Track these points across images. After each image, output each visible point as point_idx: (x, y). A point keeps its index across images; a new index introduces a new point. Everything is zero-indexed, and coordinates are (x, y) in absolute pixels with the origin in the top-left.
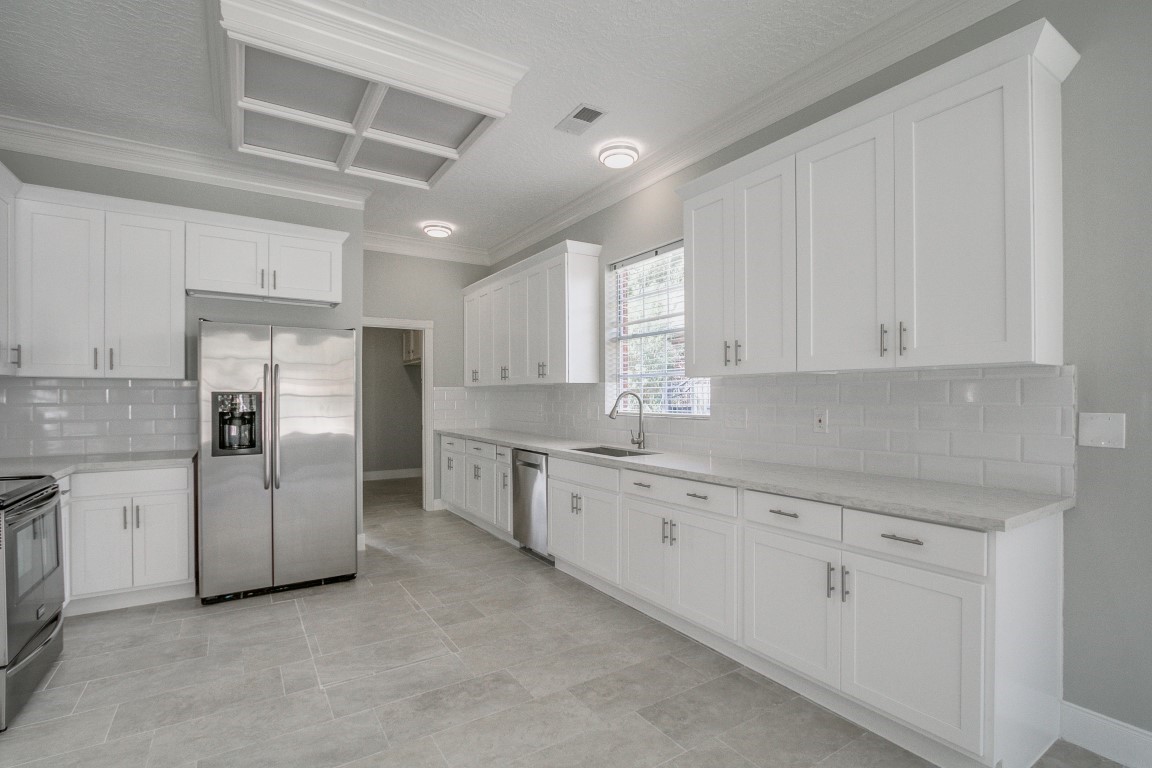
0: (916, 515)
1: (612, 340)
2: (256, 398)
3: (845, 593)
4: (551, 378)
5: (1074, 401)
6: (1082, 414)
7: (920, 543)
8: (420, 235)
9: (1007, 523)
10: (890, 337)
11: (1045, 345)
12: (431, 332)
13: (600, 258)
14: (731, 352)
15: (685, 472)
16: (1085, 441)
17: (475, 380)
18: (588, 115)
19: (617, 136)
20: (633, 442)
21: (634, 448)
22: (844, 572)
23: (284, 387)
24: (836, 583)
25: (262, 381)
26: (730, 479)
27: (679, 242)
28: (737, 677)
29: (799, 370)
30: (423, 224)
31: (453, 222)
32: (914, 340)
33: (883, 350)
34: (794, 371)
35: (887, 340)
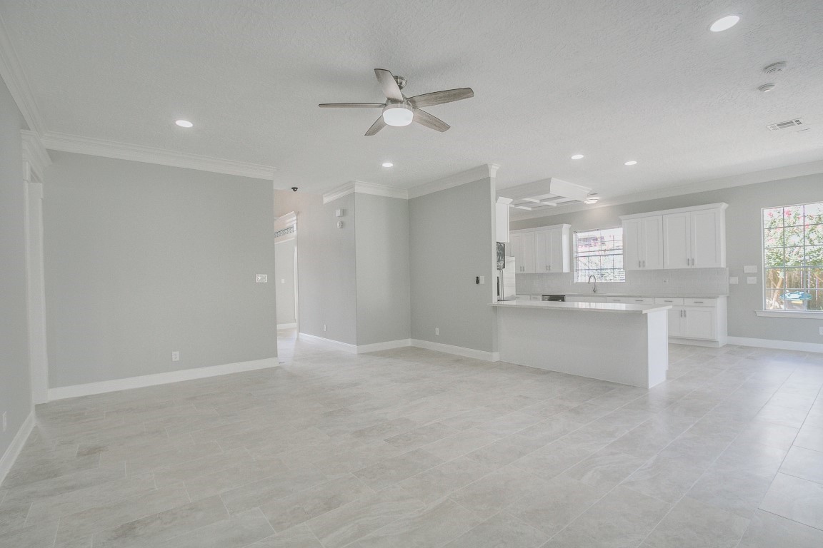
0: (701, 297)
3: (685, 316)
5: (728, 275)
6: (730, 278)
7: (703, 302)
11: (723, 263)
13: (571, 229)
14: (642, 264)
16: (730, 283)
20: (593, 291)
22: (685, 311)
24: (683, 314)
32: (695, 262)
33: (689, 264)
35: (690, 262)
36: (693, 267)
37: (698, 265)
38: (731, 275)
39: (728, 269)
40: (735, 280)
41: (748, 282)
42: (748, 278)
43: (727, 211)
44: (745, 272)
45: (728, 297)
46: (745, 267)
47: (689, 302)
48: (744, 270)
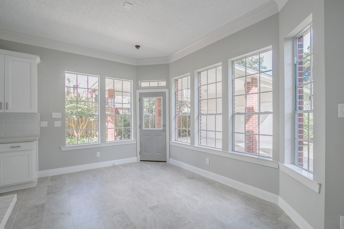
0: (18, 141)
6: (41, 122)
7: (20, 147)
16: (41, 126)
36: (6, 111)
37: (12, 109)
38: (42, 119)
39: (39, 114)
40: (45, 124)
41: (55, 125)
42: (55, 122)
44: (52, 118)
45: (39, 140)
46: (53, 114)
48: (53, 116)
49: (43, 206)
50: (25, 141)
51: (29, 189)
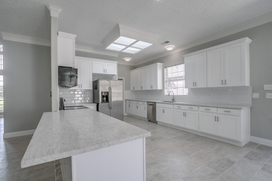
0: (229, 108)
1: (165, 81)
2: (108, 93)
3: (218, 120)
4: (154, 88)
5: (251, 91)
6: (253, 93)
7: (230, 112)
8: (124, 60)
9: (243, 108)
10: (224, 82)
11: (247, 83)
12: (124, 79)
13: (163, 66)
14: (195, 84)
15: (188, 104)
16: (253, 97)
17: (134, 89)
18: (167, 42)
19: (170, 45)
20: (172, 100)
21: (172, 101)
22: (218, 117)
23: (112, 91)
24: (217, 119)
25: (108, 90)
26: (197, 105)
27: (183, 63)
28: (199, 136)
29: (208, 87)
30: (125, 59)
31: (130, 58)
32: (227, 82)
33: (222, 84)
34: (206, 87)
35: (223, 82)
36: (225, 86)
37: (229, 84)
38: (254, 91)
39: (251, 87)
40: (256, 95)
41: (267, 97)
42: (267, 94)
43: (250, 45)
44: (264, 90)
45: (251, 108)
46: (265, 86)
47: (221, 111)
48: (264, 88)
49: (233, 163)
50: (234, 108)
51: (236, 146)
